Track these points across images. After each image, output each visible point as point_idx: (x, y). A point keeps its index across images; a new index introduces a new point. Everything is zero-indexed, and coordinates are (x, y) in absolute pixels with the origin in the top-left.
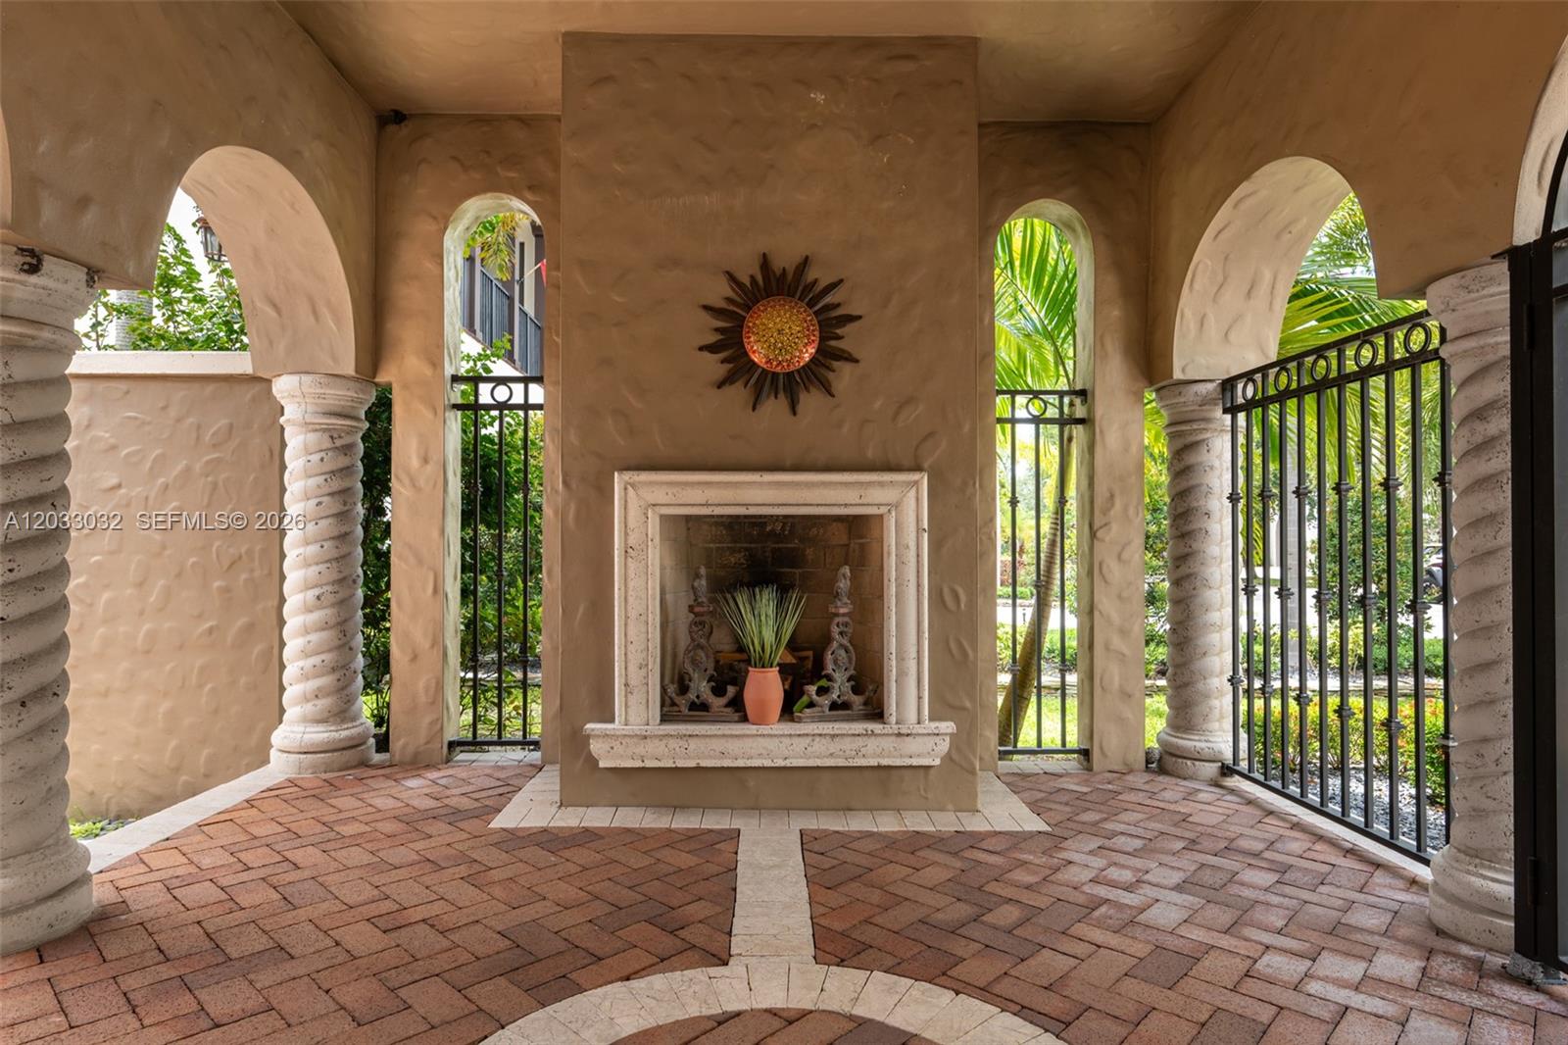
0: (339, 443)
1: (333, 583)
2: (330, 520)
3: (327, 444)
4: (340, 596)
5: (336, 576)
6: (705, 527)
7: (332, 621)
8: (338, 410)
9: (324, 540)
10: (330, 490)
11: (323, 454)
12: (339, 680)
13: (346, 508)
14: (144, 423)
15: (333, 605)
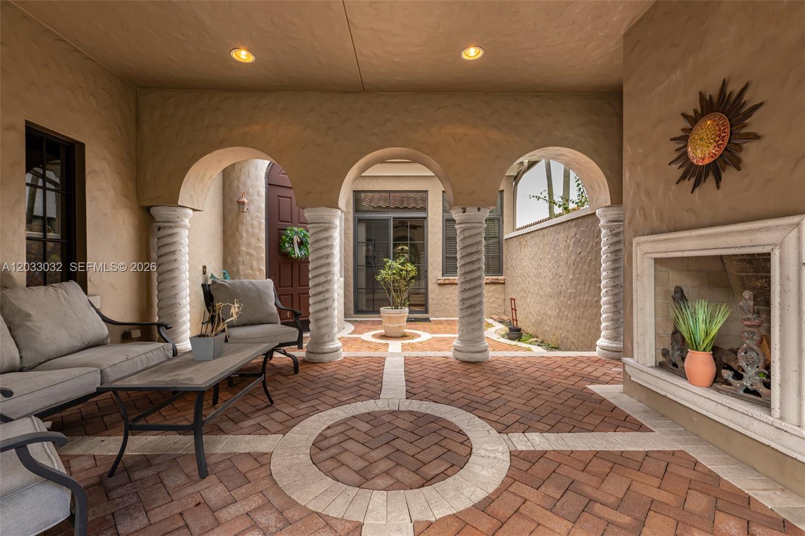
0: (614, 232)
1: (612, 286)
2: (611, 262)
3: (609, 233)
4: (614, 292)
5: (613, 284)
6: (735, 263)
7: (611, 301)
8: (612, 219)
9: (609, 270)
10: (611, 251)
11: (608, 237)
12: (613, 324)
13: (617, 257)
14: (585, 231)
15: (612, 295)
